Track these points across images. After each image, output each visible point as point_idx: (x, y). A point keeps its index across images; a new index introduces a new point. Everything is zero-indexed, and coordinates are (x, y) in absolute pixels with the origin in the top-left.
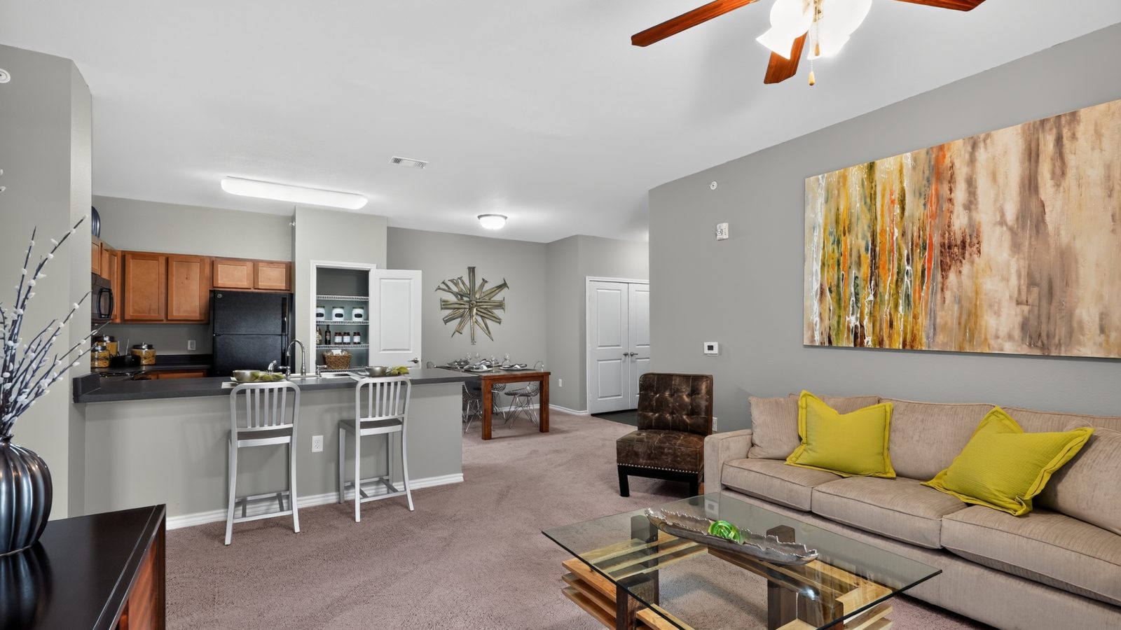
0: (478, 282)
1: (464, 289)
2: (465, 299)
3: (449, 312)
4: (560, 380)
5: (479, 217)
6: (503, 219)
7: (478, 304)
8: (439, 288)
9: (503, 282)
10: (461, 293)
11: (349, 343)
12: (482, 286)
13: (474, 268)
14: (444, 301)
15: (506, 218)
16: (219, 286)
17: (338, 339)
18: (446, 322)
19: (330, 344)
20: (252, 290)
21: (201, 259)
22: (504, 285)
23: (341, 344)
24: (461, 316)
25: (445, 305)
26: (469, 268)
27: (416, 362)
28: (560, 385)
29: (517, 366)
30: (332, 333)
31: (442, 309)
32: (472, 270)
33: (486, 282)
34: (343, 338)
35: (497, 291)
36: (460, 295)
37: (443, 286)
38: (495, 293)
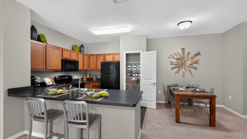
0: (186, 53)
1: (179, 57)
2: (180, 60)
3: (173, 66)
4: (230, 97)
5: (178, 24)
6: (190, 23)
7: (186, 62)
8: (169, 57)
9: (198, 53)
10: (178, 58)
11: (137, 76)
12: (188, 55)
13: (184, 49)
14: (171, 62)
15: (191, 22)
16: (106, 61)
17: (134, 75)
18: (172, 69)
19: (132, 76)
20: (113, 62)
21: (102, 54)
22: (199, 54)
23: (135, 76)
24: (178, 67)
25: (172, 63)
26: (182, 49)
27: (154, 84)
28: (230, 98)
29: (198, 90)
30: (133, 73)
31: (170, 64)
32: (183, 49)
33: (190, 53)
34: (135, 75)
35: (195, 57)
36: (178, 59)
37: (171, 57)
38: (193, 57)
